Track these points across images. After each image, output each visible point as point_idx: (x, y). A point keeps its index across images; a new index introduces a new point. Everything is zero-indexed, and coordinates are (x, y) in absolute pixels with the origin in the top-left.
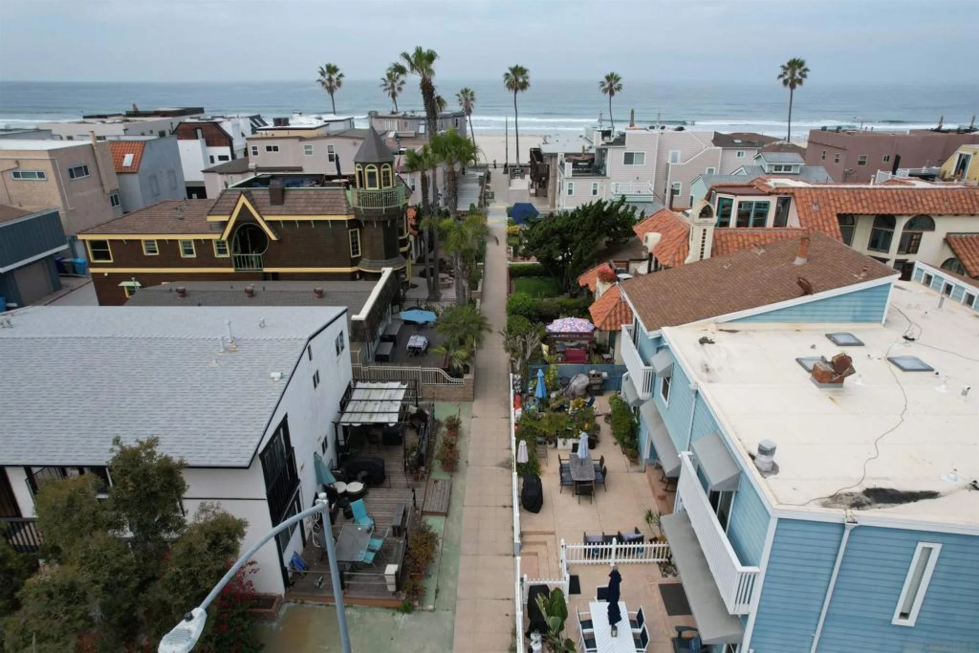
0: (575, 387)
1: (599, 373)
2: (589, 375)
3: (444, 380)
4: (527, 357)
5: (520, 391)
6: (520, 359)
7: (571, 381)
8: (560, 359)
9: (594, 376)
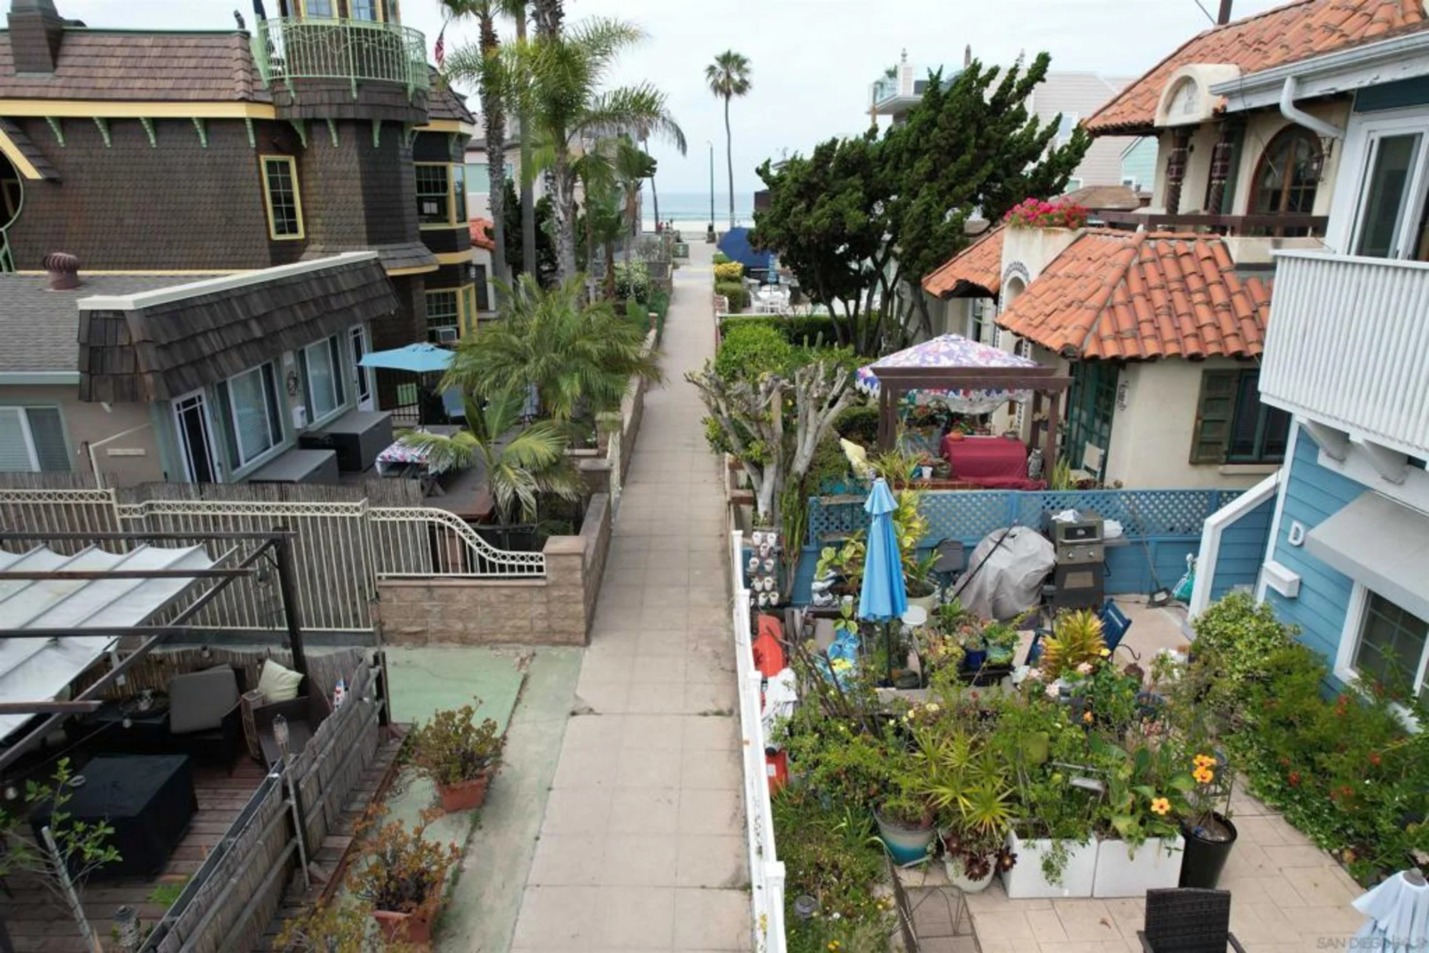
0: (1001, 578)
1: (1090, 520)
2: (1047, 531)
3: (468, 560)
4: (800, 466)
5: (774, 599)
6: (770, 472)
7: (979, 554)
8: (927, 472)
9: (1070, 531)
